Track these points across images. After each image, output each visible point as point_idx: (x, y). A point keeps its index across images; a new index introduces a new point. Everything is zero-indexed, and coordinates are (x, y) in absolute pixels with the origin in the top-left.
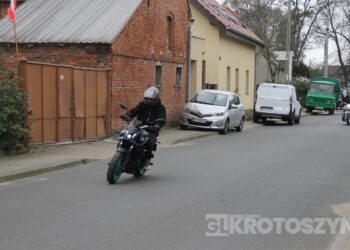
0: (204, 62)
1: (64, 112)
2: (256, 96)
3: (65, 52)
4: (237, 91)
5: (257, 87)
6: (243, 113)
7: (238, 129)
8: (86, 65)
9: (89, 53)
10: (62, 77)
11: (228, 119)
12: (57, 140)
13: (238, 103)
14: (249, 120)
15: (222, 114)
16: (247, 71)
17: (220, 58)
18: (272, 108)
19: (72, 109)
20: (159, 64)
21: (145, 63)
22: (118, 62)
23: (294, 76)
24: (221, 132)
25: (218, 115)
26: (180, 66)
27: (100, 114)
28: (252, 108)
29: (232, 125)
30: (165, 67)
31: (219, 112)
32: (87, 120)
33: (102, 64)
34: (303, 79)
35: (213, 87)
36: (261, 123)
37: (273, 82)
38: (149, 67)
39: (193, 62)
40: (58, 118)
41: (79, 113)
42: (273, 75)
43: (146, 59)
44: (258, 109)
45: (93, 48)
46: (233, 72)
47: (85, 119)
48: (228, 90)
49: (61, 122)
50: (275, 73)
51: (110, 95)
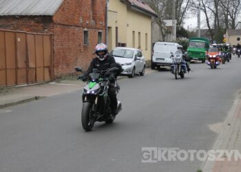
0: (117, 28)
1: (21, 64)
2: (153, 51)
3: (20, 22)
4: (139, 47)
5: (153, 45)
6: (145, 63)
7: (141, 74)
8: (35, 31)
9: (37, 22)
10: (19, 40)
11: (134, 67)
12: (16, 84)
13: (141, 56)
14: (148, 67)
15: (130, 64)
16: (146, 34)
17: (128, 25)
18: (164, 59)
19: (27, 62)
20: (86, 29)
21: (77, 29)
22: (57, 29)
23: (177, 37)
24: (130, 76)
25: (128, 64)
26: (100, 31)
27: (46, 65)
28: (150, 59)
29: (137, 71)
30: (90, 32)
31: (128, 62)
32: (38, 69)
33: (46, 30)
34: (184, 39)
35: (123, 45)
36: (156, 69)
37: (164, 41)
38: (79, 32)
39: (110, 28)
40: (17, 68)
41: (32, 65)
42: (164, 36)
43: (76, 26)
44: (154, 60)
45: (40, 19)
46: (136, 34)
47: (36, 68)
48: (134, 47)
49: (19, 71)
50: (165, 35)
51: (53, 52)
